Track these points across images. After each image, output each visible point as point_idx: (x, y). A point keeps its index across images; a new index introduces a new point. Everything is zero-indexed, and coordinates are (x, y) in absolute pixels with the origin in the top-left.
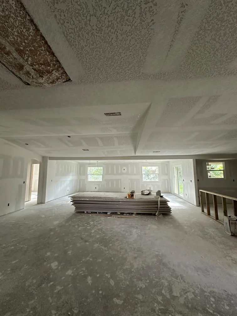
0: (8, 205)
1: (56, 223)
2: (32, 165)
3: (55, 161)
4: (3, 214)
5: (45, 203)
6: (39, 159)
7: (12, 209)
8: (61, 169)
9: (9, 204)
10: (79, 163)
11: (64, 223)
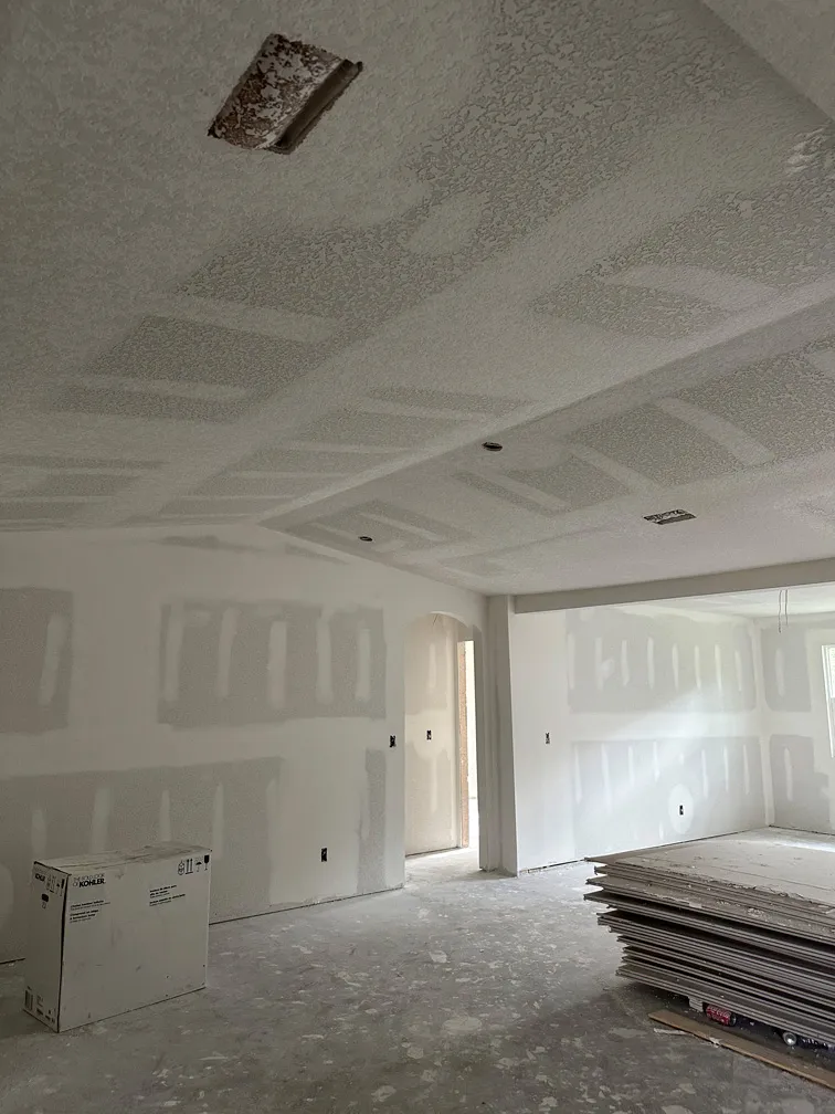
0: (324, 858)
1: (461, 1025)
2: (459, 644)
3: (557, 618)
4: (302, 900)
5: (514, 875)
6: (470, 616)
7: (342, 878)
8: (604, 669)
9: (325, 850)
10: (755, 619)
11: (496, 1044)
